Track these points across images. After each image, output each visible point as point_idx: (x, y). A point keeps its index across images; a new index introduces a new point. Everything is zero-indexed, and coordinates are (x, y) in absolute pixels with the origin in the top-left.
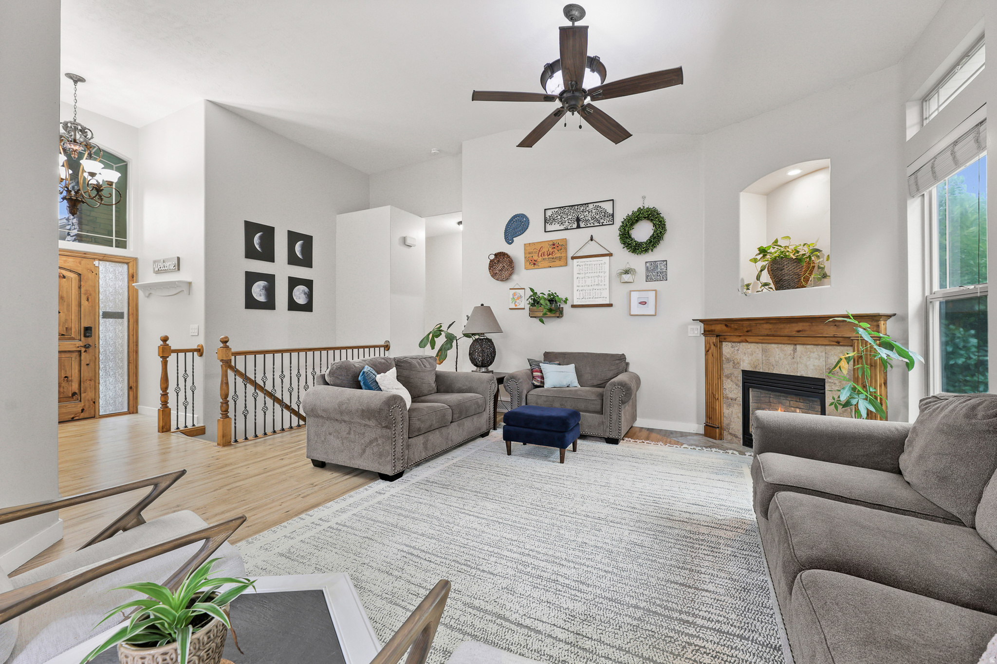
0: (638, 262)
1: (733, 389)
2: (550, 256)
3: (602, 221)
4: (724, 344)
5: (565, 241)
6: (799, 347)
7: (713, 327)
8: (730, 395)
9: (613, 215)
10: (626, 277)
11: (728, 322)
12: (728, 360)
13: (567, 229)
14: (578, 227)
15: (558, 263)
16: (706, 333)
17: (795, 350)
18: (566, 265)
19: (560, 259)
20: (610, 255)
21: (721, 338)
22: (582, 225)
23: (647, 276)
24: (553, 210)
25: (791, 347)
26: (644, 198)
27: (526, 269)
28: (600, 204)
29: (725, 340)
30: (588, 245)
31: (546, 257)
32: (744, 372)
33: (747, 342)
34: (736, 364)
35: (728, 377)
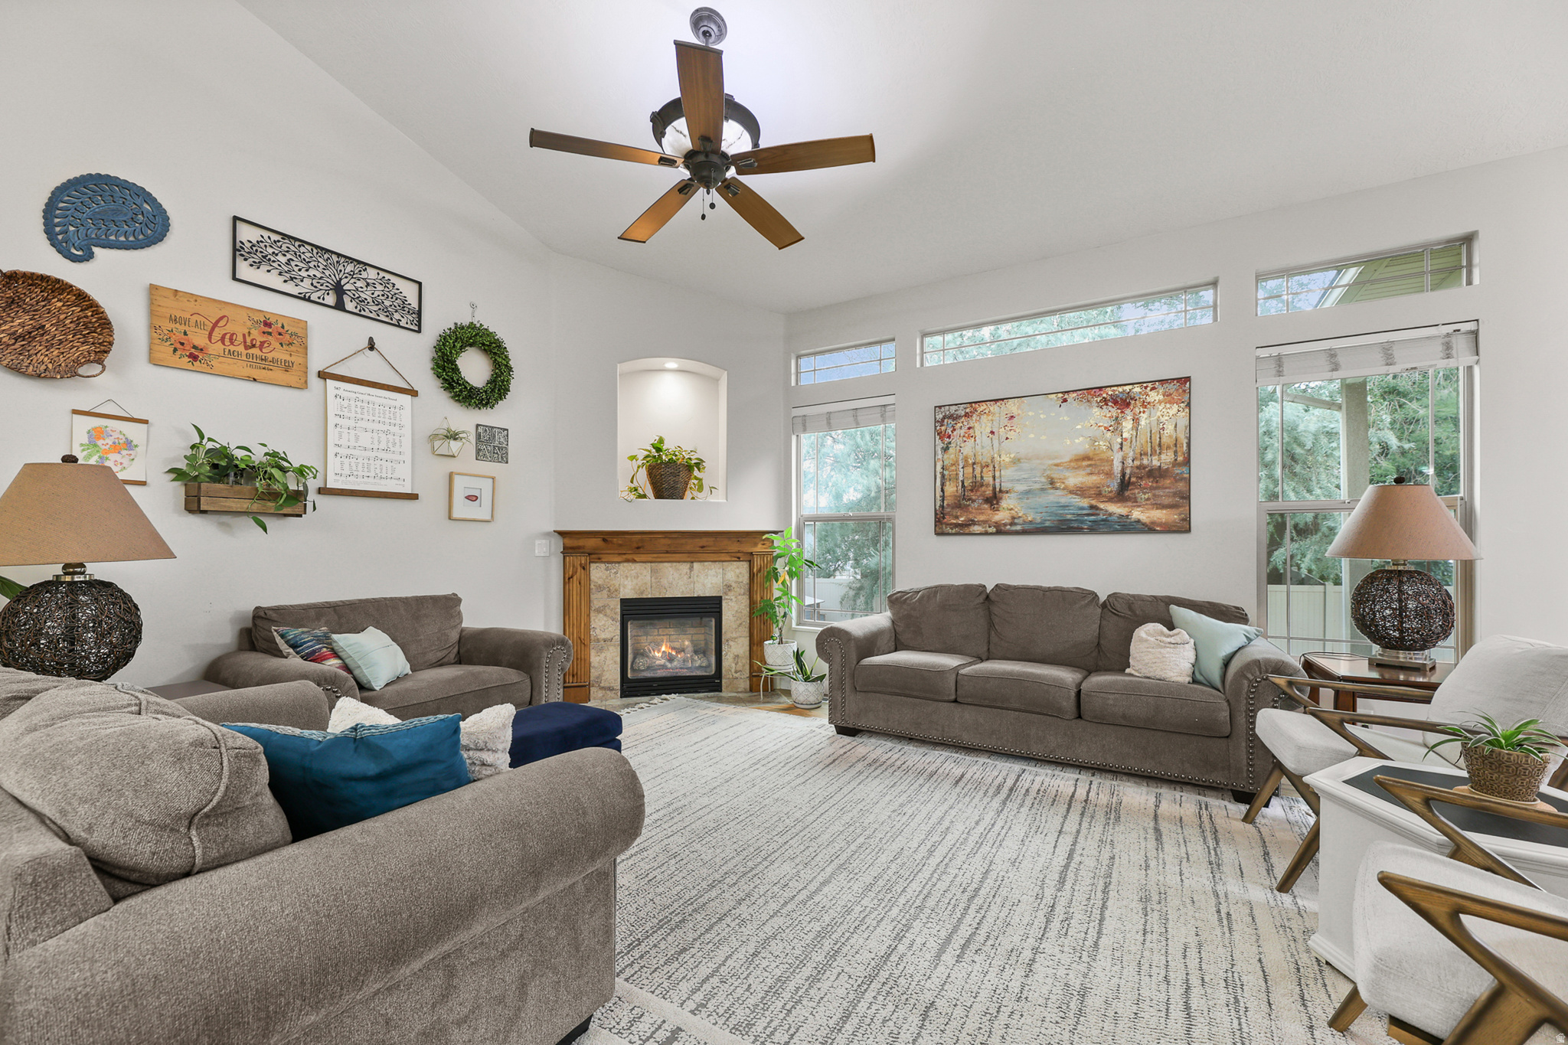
0: (466, 419)
1: (606, 626)
2: (255, 351)
3: (397, 316)
4: (593, 566)
5: (302, 325)
6: (696, 565)
7: (581, 542)
8: (603, 636)
9: (419, 313)
10: (443, 447)
11: (607, 537)
12: (600, 588)
13: (306, 299)
14: (340, 306)
15: (278, 374)
16: (567, 551)
17: (691, 569)
18: (304, 386)
19: (287, 367)
20: (413, 393)
21: (595, 556)
22: (350, 306)
23: (478, 451)
24: (266, 234)
25: (688, 565)
26: (473, 306)
27: (154, 361)
28: (394, 279)
29: (599, 560)
30: (360, 357)
31: (241, 348)
32: (624, 602)
33: (634, 561)
34: (612, 593)
35: (599, 611)
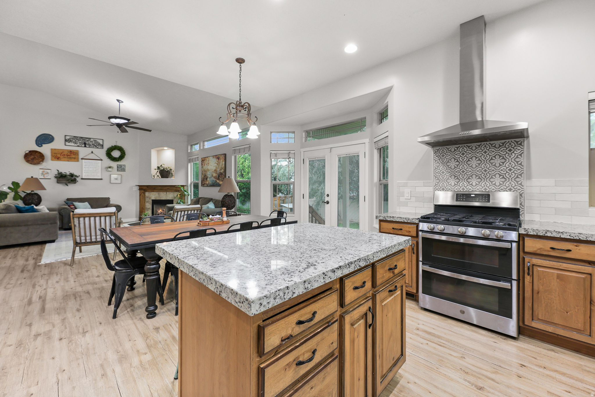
0: (114, 164)
1: (149, 205)
2: (69, 156)
3: (98, 146)
4: (146, 192)
5: (78, 151)
6: (168, 193)
7: (142, 188)
8: (148, 207)
9: (103, 145)
10: (109, 169)
11: (148, 186)
12: (147, 197)
13: (78, 146)
14: (85, 146)
15: (73, 160)
16: (140, 189)
17: (167, 193)
18: (78, 161)
19: (75, 158)
20: (102, 160)
21: (145, 191)
22: (87, 146)
23: (118, 170)
24: (70, 137)
25: (166, 193)
26: (116, 142)
27: (52, 160)
28: (97, 140)
29: (147, 191)
30: (90, 155)
31: (66, 156)
32: (152, 200)
33: (154, 192)
34: (150, 198)
35: (147, 202)
